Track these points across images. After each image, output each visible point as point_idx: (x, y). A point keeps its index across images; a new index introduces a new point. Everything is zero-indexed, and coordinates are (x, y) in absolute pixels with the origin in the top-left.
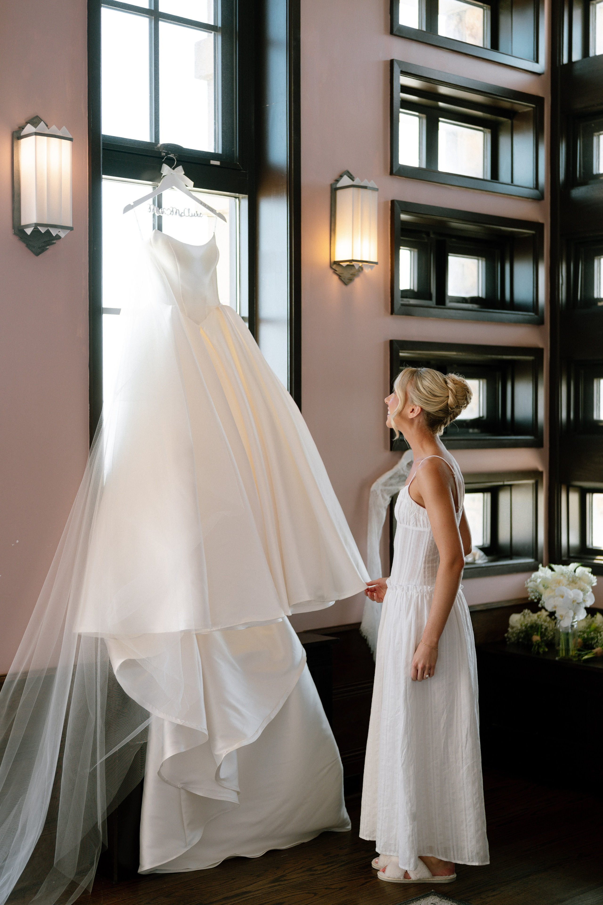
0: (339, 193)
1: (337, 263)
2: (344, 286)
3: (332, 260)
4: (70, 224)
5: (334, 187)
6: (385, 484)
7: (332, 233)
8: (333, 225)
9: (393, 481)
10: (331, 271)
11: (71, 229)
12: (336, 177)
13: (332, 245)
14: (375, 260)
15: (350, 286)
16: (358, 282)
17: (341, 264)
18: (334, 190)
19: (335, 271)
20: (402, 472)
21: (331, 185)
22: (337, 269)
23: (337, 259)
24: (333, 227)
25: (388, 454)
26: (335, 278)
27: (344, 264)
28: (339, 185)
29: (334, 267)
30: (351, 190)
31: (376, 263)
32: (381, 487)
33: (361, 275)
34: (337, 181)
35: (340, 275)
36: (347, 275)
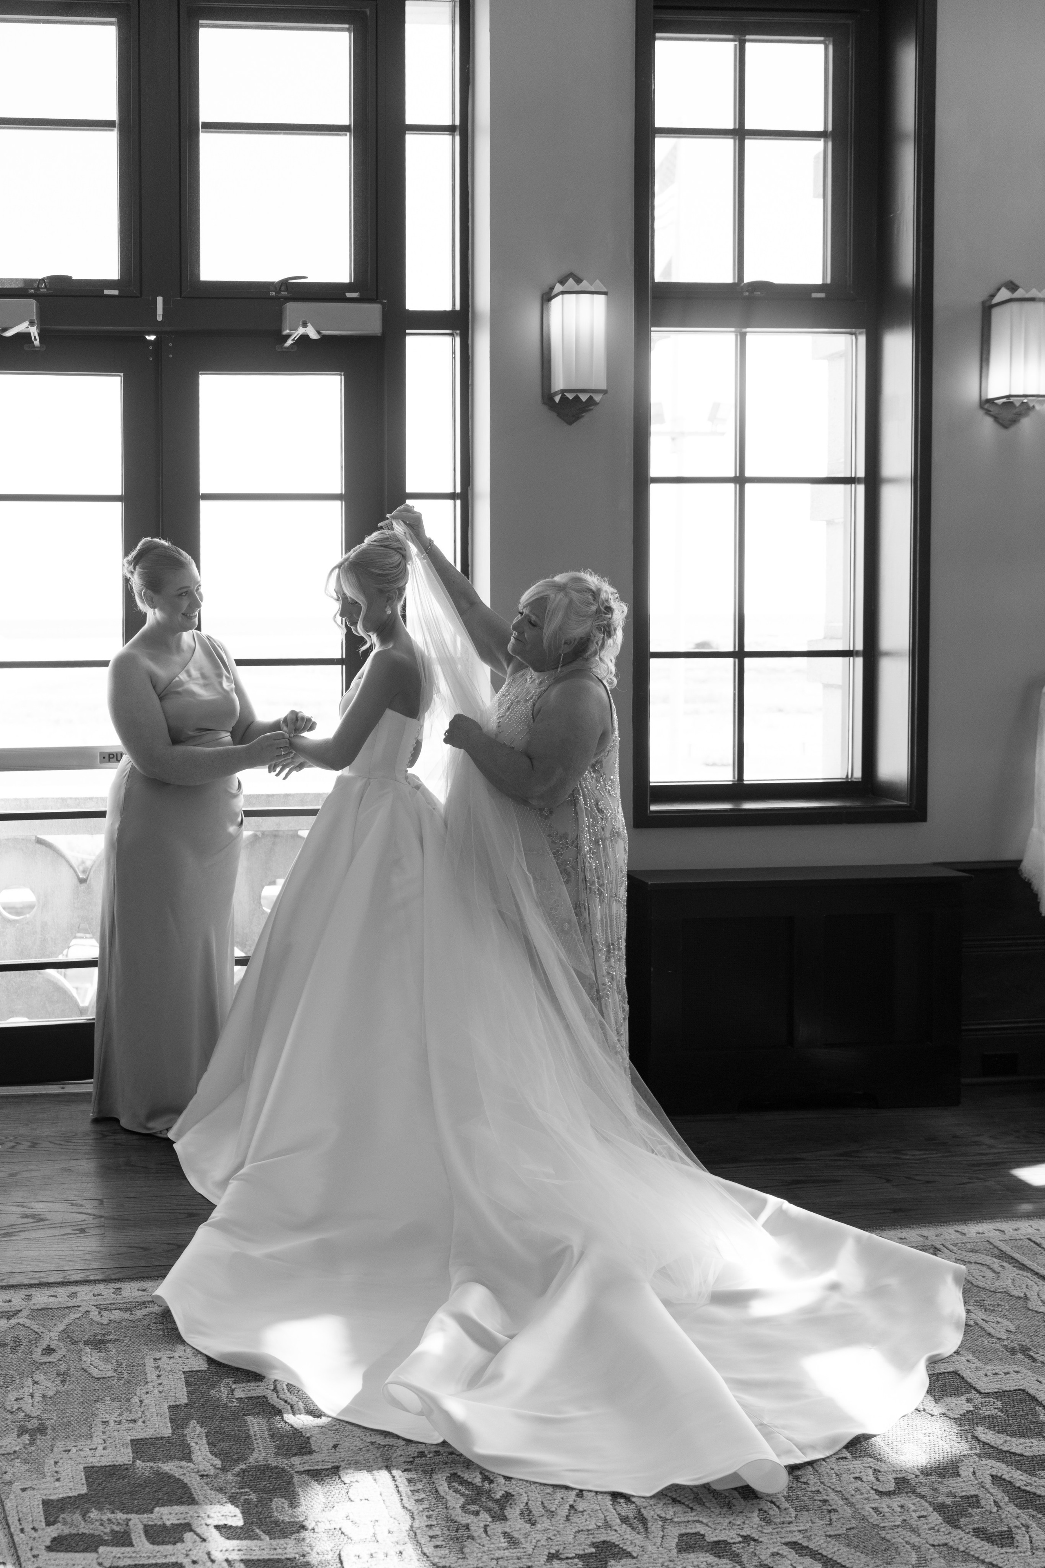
0: (995, 311)
1: (991, 401)
2: (1003, 430)
3: (984, 398)
4: (603, 386)
5: (988, 304)
7: (984, 364)
8: (985, 352)
10: (981, 413)
11: (604, 392)
12: (991, 291)
13: (983, 379)
15: (1014, 428)
16: (1027, 422)
17: (996, 401)
18: (987, 309)
19: (988, 412)
21: (983, 303)
22: (991, 409)
23: (991, 395)
24: (984, 356)
26: (988, 421)
27: (1002, 402)
28: (996, 300)
29: (986, 406)
30: (1012, 305)
33: (1033, 414)
34: (993, 296)
35: (997, 416)
36: (1007, 415)
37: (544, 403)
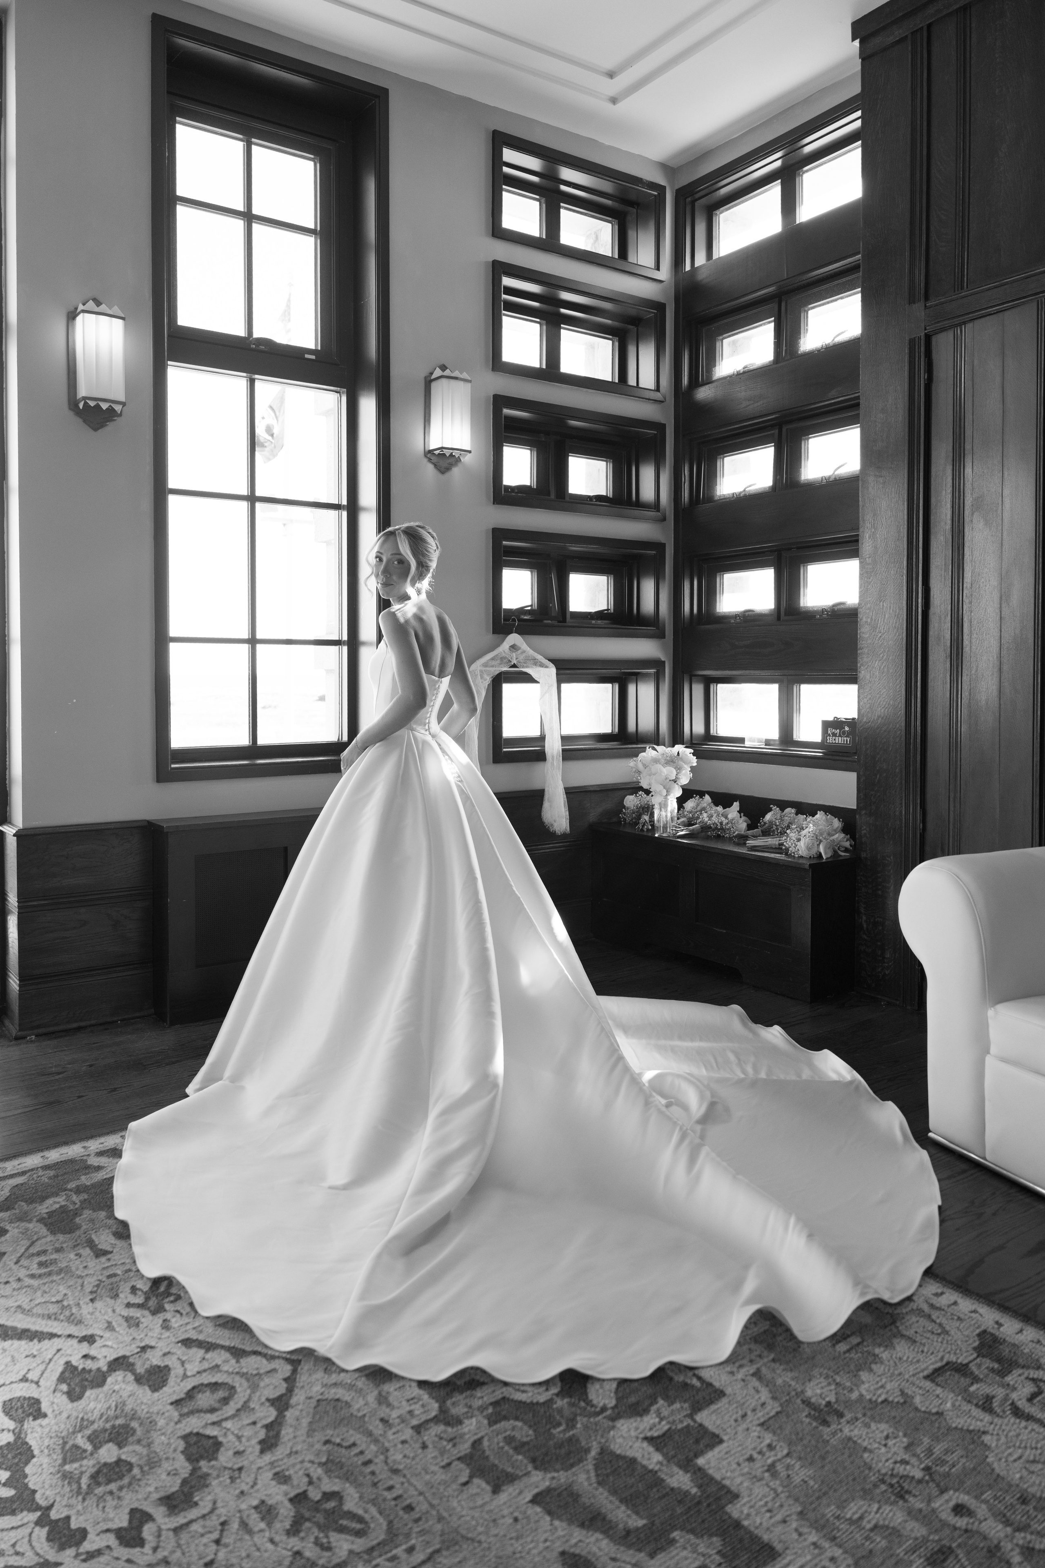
0: (433, 385)
1: (431, 452)
2: (440, 475)
3: (427, 449)
4: (122, 399)
5: (428, 378)
6: (485, 665)
7: (427, 422)
8: (427, 417)
9: (494, 663)
10: (426, 460)
11: (124, 404)
12: (431, 369)
13: (426, 433)
14: (468, 449)
15: (447, 475)
16: (456, 471)
17: (435, 451)
18: (428, 382)
19: (430, 460)
20: (504, 655)
21: (425, 378)
22: (431, 456)
23: (432, 446)
25: (490, 637)
26: (430, 467)
27: (437, 452)
28: (433, 377)
29: (429, 455)
30: (444, 380)
31: (470, 452)
32: (479, 668)
33: (460, 465)
34: (432, 374)
35: (435, 461)
36: (443, 464)
37: (70, 409)
